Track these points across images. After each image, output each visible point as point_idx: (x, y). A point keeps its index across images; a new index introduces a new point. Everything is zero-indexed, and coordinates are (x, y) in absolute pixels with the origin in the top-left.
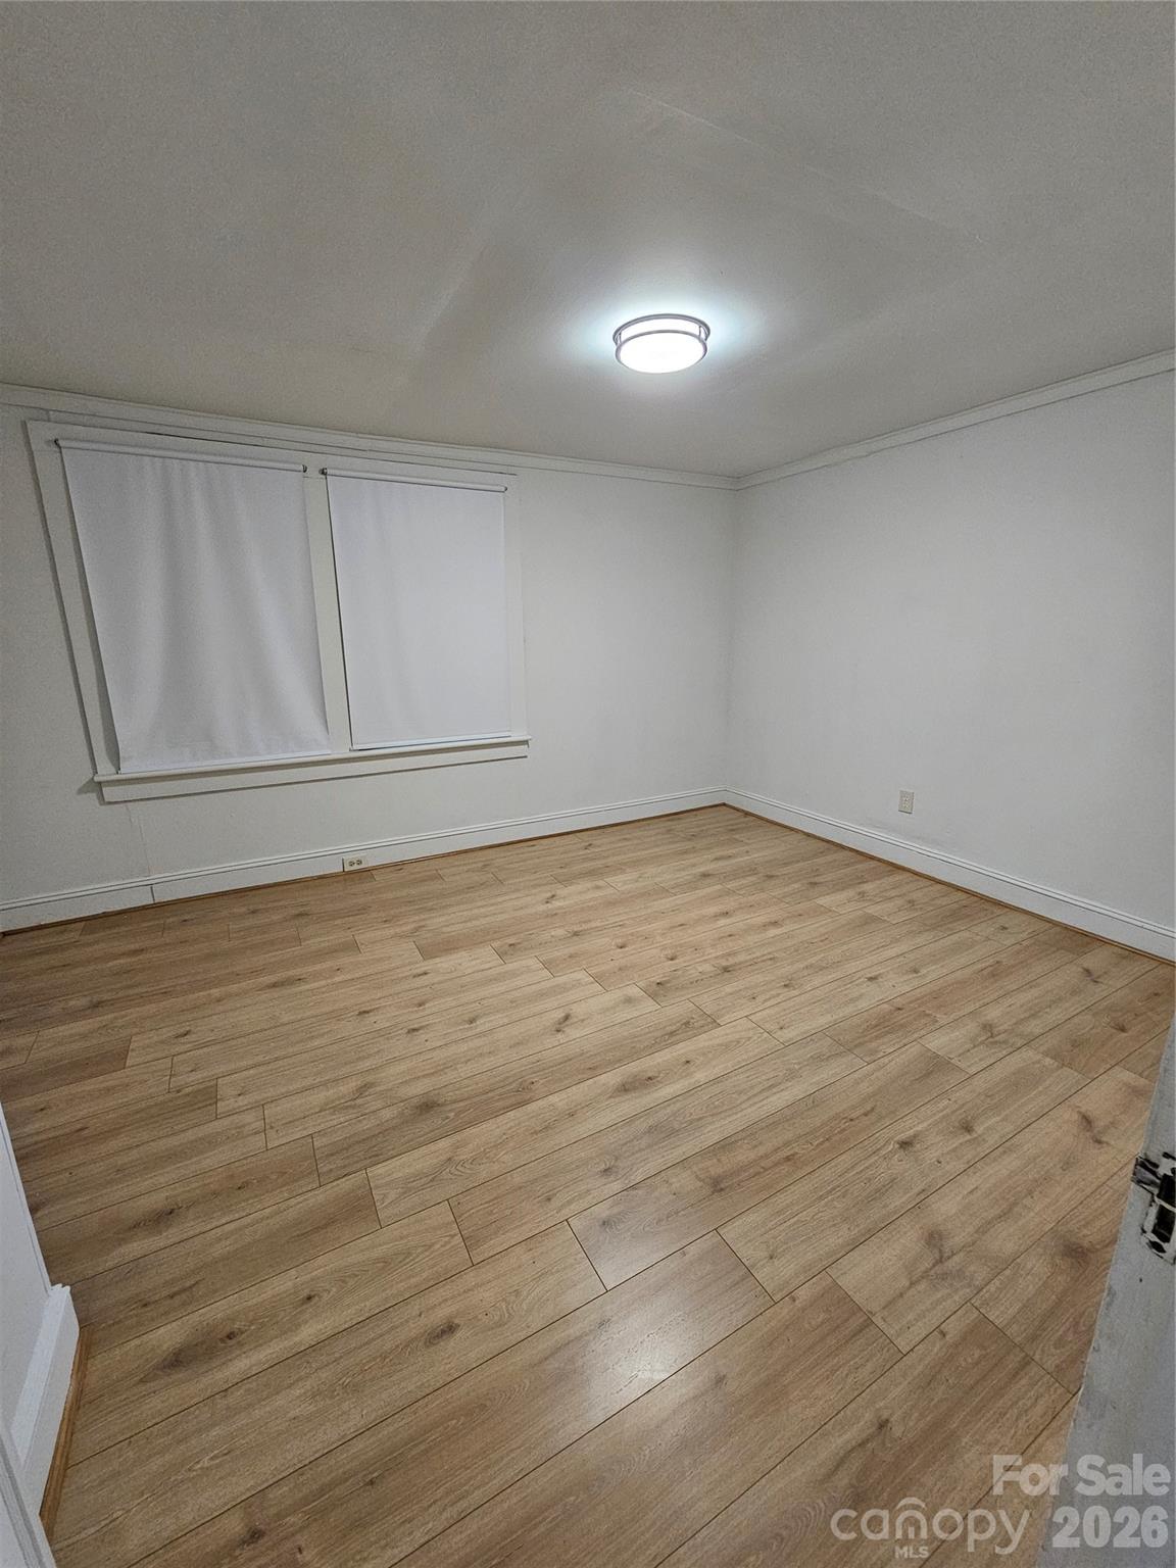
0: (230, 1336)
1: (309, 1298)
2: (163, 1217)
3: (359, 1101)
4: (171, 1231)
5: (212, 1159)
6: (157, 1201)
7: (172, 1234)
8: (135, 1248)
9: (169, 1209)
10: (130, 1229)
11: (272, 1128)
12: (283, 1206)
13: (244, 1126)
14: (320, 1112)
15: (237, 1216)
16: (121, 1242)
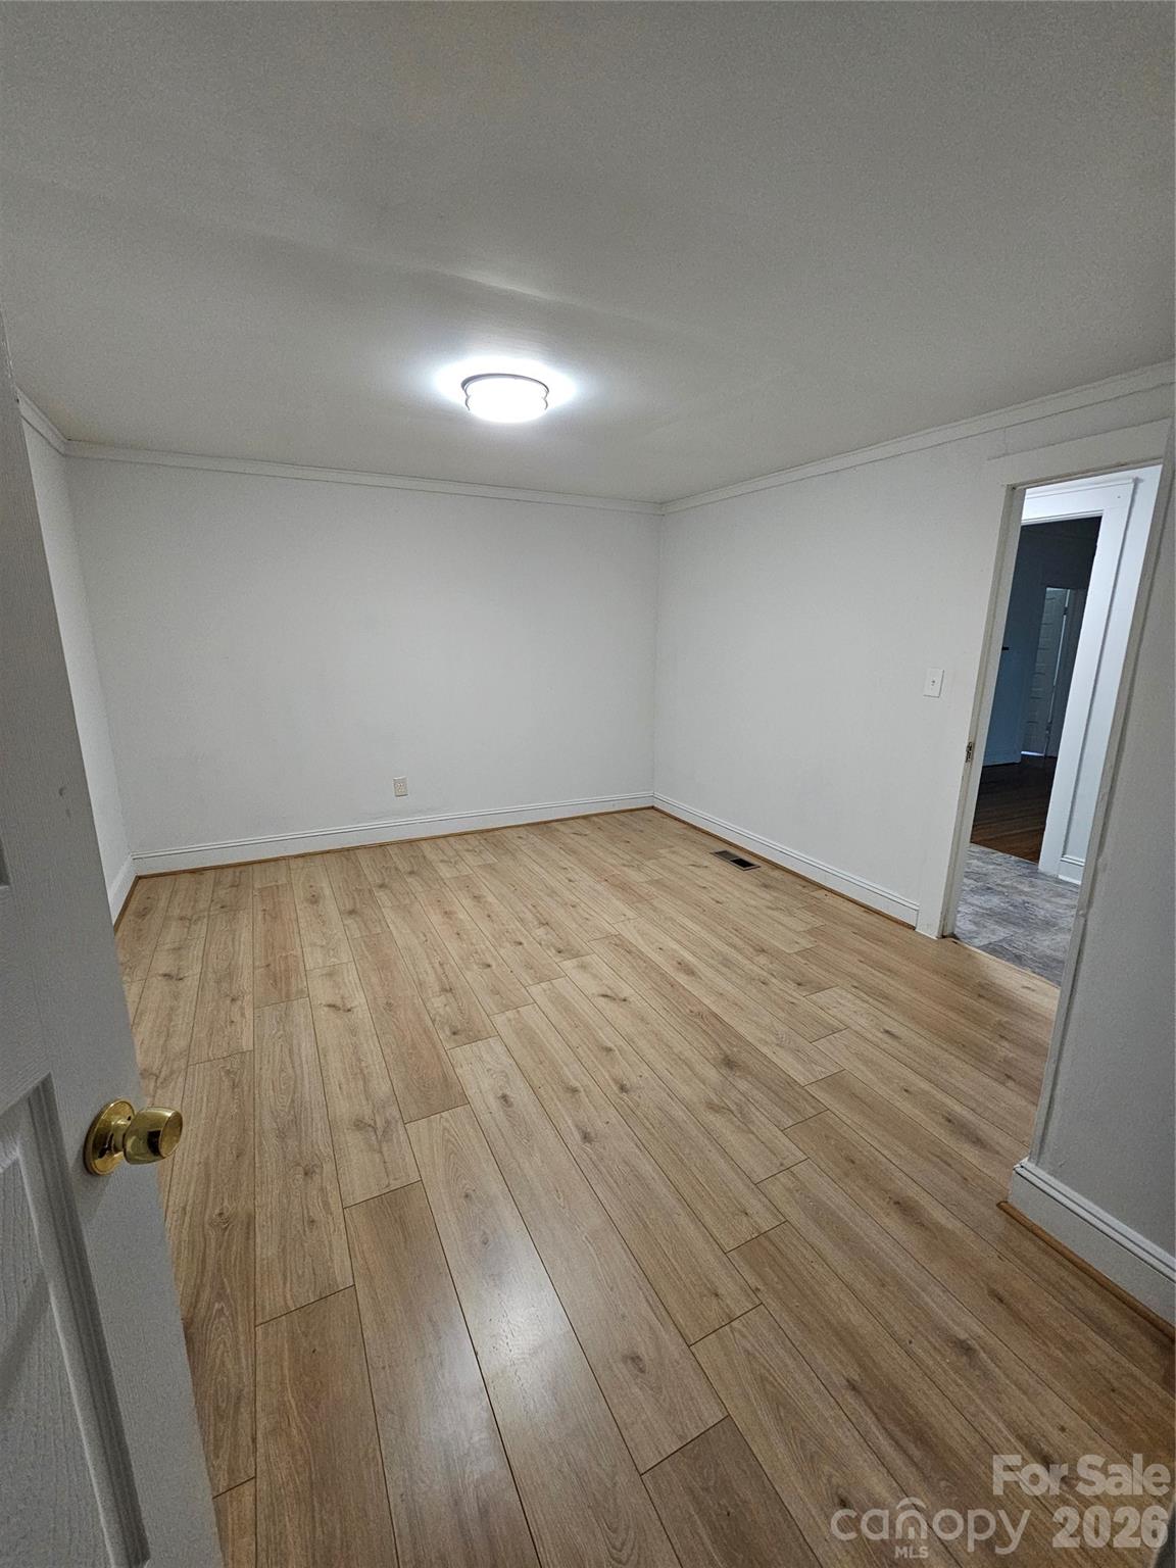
0: (950, 1121)
1: (906, 1091)
2: (905, 1208)
3: (733, 1108)
4: (911, 1195)
5: (834, 1197)
6: (894, 1223)
7: (913, 1192)
8: (939, 1215)
9: (895, 1207)
10: (927, 1229)
11: (782, 1165)
12: (854, 1126)
13: (788, 1190)
14: (753, 1133)
15: (877, 1153)
16: (941, 1229)
